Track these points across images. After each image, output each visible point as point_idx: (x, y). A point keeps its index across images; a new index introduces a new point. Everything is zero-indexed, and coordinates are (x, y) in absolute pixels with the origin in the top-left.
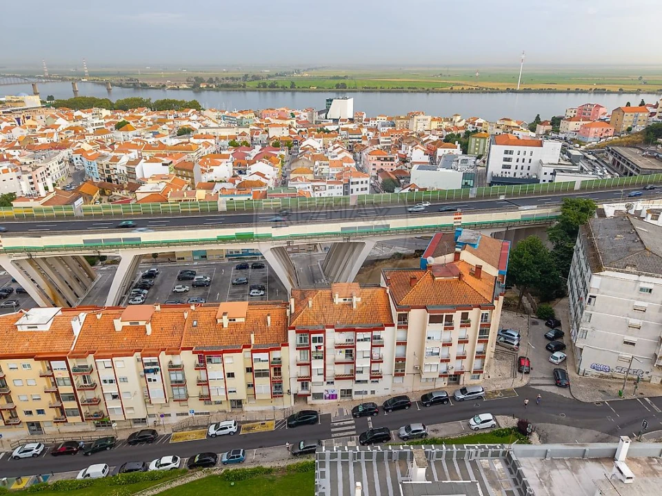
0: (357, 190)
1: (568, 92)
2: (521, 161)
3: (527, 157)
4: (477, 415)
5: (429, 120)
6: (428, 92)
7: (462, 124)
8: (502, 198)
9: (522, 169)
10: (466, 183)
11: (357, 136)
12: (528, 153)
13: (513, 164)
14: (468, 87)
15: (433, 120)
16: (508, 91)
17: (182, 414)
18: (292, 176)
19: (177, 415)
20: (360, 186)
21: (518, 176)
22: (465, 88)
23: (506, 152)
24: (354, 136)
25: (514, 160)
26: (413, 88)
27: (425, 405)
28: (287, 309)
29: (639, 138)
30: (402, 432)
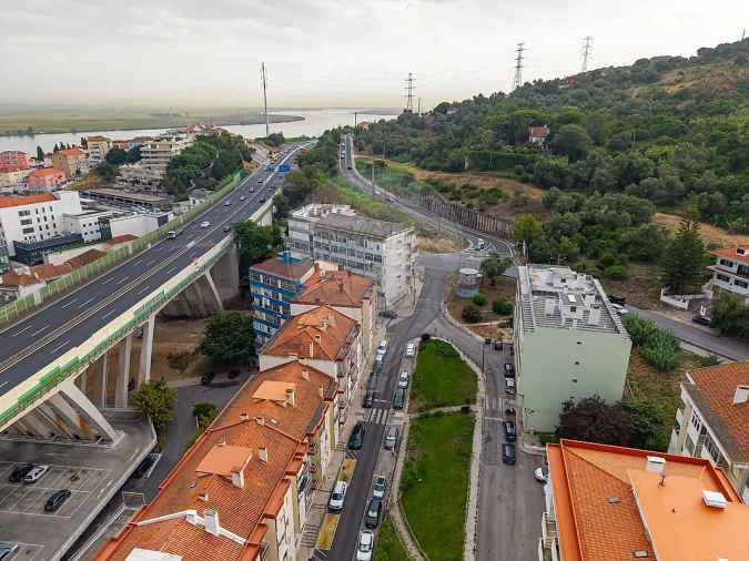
2: (42, 220)
3: (48, 214)
4: (405, 349)
8: (149, 246)
9: (47, 228)
12: (47, 210)
13: (35, 225)
21: (46, 237)
23: (21, 214)
25: (34, 221)
28: (300, 361)
29: (96, 179)
30: (404, 384)
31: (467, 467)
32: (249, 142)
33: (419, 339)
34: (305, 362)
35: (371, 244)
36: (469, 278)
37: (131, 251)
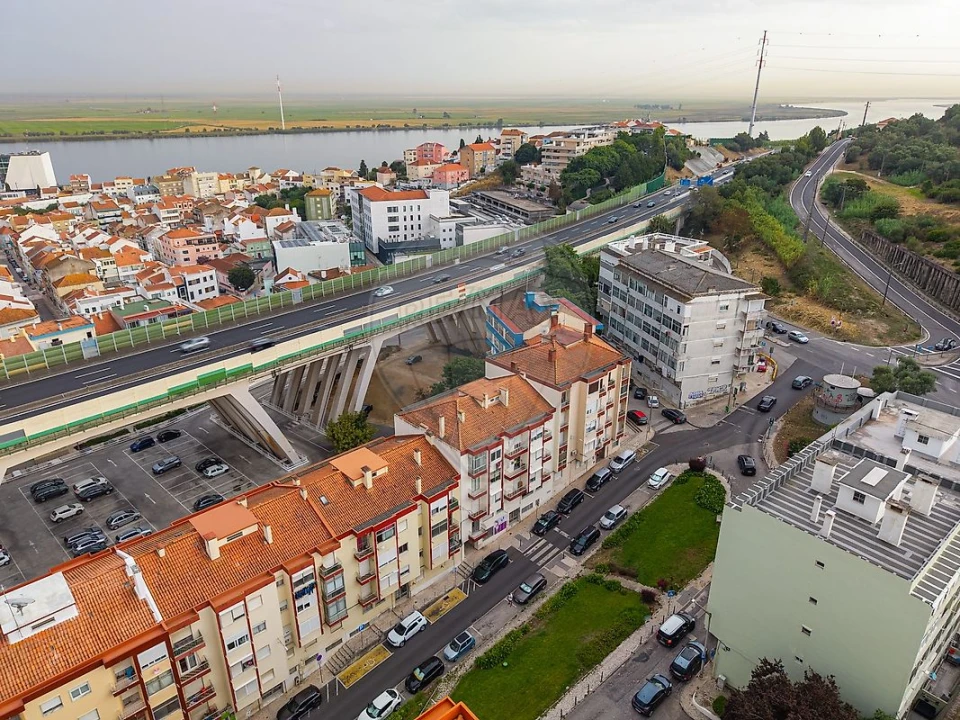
0: (200, 292)
1: (348, 130)
2: (408, 218)
3: (415, 213)
4: (653, 474)
5: (216, 178)
6: (150, 137)
7: (267, 179)
8: (457, 262)
9: (412, 228)
10: (356, 257)
11: (112, 213)
12: (415, 208)
13: (400, 223)
14: (213, 128)
15: (221, 178)
16: (272, 131)
17: (334, 645)
18: (61, 291)
19: (327, 649)
20: (203, 285)
21: (409, 239)
22: (209, 129)
23: (390, 210)
24: (107, 214)
25: (401, 219)
26: (123, 133)
27: (595, 490)
28: (427, 437)
29: (497, 180)
30: (607, 522)
31: (572, 681)
32: (698, 144)
33: (686, 466)
34: (432, 440)
35: (672, 303)
36: (835, 393)
37: (429, 265)
